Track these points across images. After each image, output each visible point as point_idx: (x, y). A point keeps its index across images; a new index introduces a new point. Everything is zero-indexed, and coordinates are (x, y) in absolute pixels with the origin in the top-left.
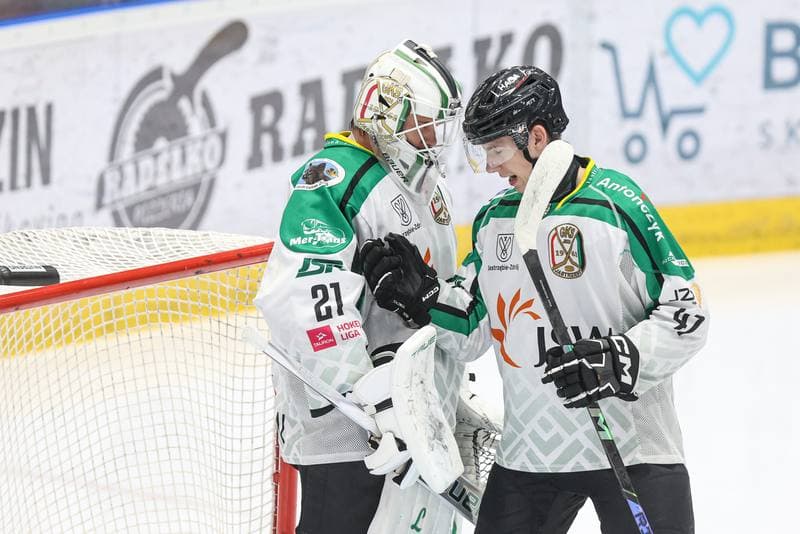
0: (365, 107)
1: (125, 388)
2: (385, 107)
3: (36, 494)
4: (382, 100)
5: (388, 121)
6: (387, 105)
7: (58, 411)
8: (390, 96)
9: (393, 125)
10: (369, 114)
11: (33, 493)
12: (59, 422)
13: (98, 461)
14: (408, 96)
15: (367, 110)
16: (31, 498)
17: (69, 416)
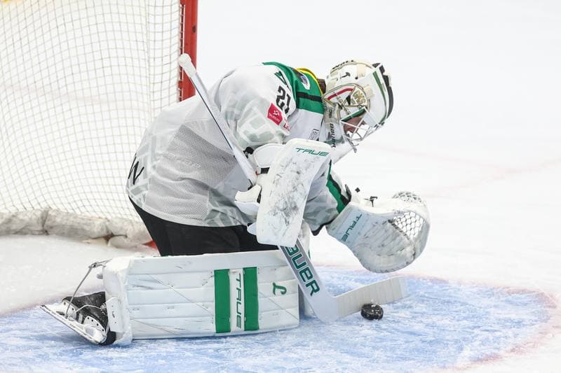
0: (335, 95)
1: (73, 25)
2: (347, 103)
3: (9, 98)
4: (348, 99)
5: (342, 112)
6: (349, 103)
7: (25, 41)
8: (355, 100)
9: (344, 115)
10: (334, 100)
11: (7, 97)
12: (26, 49)
13: (53, 78)
14: (366, 108)
15: (335, 98)
16: (6, 101)
17: (33, 45)
